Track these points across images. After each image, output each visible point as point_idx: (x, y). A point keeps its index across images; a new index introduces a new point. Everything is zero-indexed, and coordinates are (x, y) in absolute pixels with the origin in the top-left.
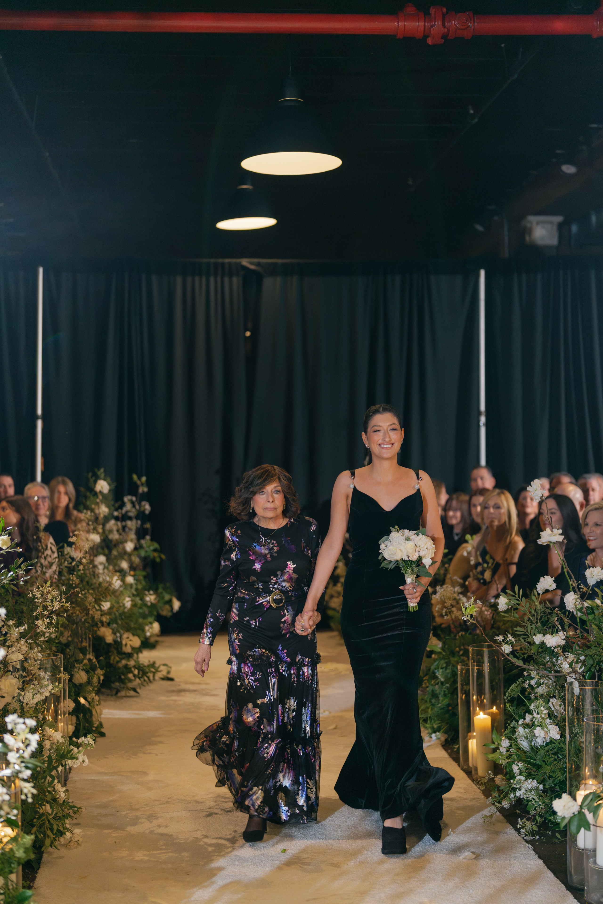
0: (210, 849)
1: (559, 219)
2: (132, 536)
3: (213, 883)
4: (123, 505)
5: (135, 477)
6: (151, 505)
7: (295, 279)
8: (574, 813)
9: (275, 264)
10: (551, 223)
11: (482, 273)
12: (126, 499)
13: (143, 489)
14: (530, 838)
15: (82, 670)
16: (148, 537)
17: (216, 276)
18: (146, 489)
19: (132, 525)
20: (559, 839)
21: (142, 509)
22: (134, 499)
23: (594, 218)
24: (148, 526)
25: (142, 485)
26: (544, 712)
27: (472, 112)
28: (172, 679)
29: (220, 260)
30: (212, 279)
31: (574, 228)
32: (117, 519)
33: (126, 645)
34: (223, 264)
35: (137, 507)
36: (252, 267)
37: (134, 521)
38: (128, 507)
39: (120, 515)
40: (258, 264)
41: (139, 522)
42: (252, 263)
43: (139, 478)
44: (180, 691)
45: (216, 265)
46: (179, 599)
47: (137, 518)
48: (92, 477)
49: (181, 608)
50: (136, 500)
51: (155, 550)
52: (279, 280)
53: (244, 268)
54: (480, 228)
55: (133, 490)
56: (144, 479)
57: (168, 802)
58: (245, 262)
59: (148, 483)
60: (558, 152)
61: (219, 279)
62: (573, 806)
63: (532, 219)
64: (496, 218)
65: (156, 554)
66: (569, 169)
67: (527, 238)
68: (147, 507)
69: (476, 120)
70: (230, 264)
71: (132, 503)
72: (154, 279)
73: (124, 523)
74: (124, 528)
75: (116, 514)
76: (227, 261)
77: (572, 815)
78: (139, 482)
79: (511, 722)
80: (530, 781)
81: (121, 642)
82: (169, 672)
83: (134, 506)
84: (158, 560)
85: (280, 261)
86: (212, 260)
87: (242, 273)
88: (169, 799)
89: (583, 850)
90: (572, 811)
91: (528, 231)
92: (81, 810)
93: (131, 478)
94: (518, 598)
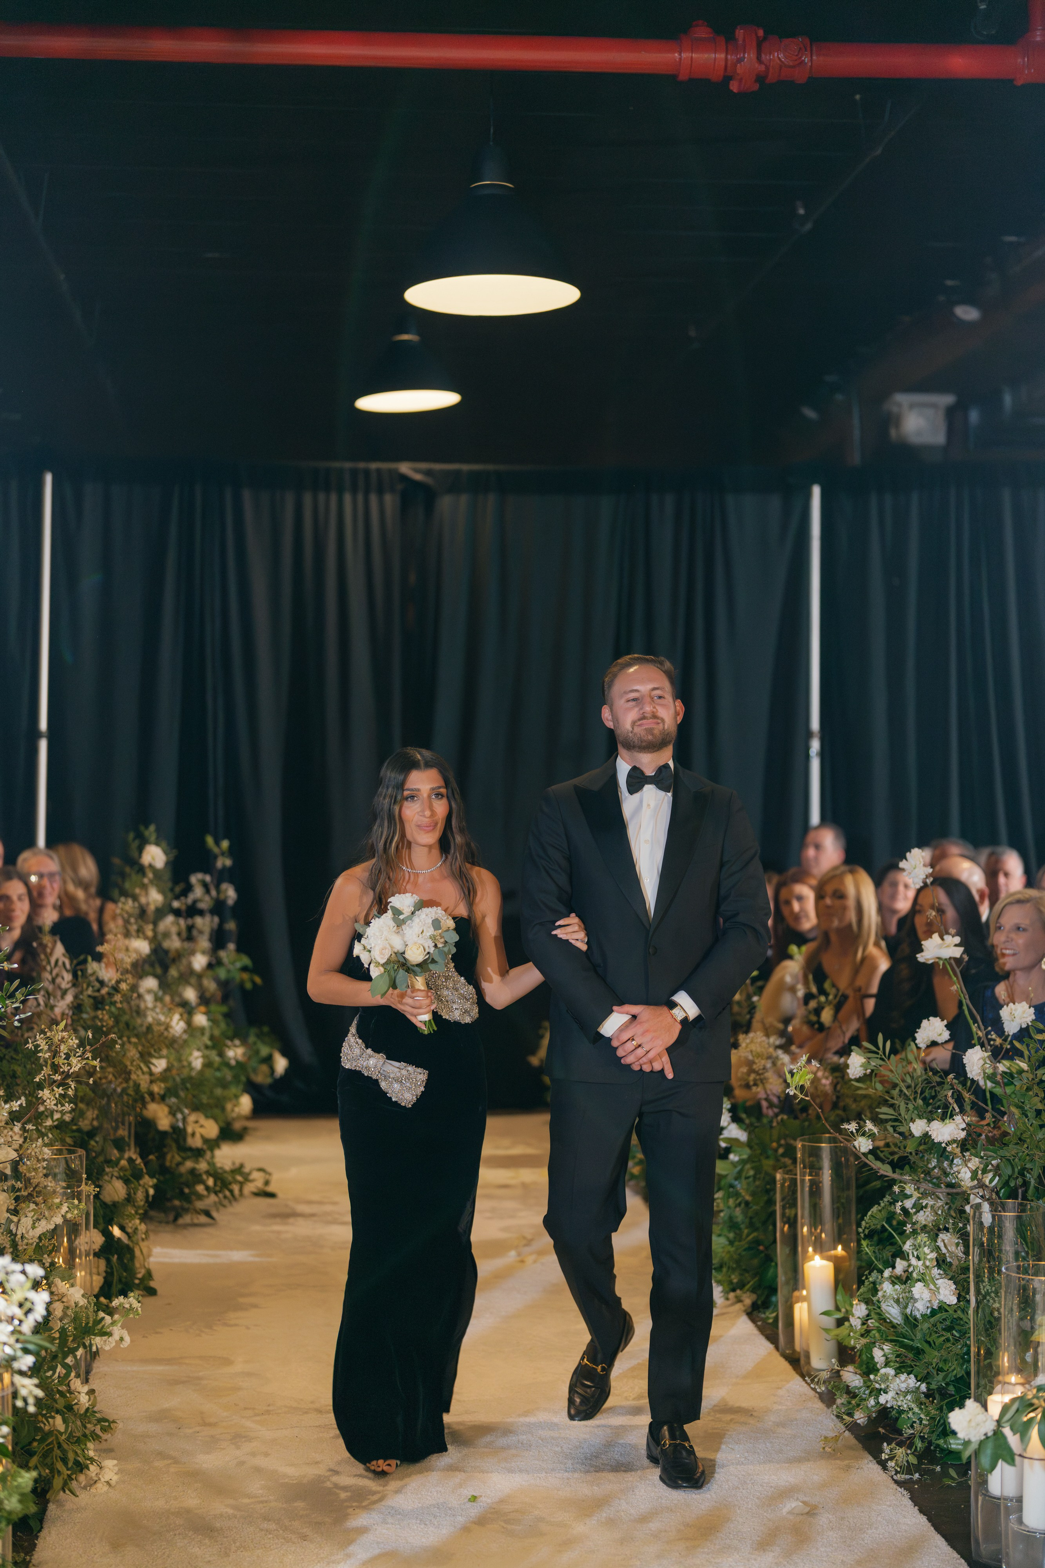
0: (344, 1495)
1: (947, 399)
2: (204, 943)
3: (349, 1556)
4: (189, 888)
5: (210, 840)
6: (237, 890)
7: (492, 499)
8: (986, 1434)
9: (458, 473)
10: (934, 406)
11: (816, 491)
12: (194, 879)
13: (224, 862)
14: (903, 1476)
15: (118, 1178)
16: (231, 946)
17: (354, 491)
18: (228, 862)
19: (204, 924)
20: (953, 1478)
21: (222, 897)
22: (208, 878)
23: (1008, 399)
24: (231, 926)
25: (223, 854)
26: (929, 1257)
27: (801, 211)
28: (272, 1195)
29: (362, 465)
30: (348, 498)
31: (974, 416)
32: (177, 913)
33: (193, 1134)
34: (367, 472)
35: (214, 893)
36: (418, 477)
37: (208, 918)
38: (198, 892)
39: (184, 908)
40: (428, 473)
41: (216, 920)
42: (417, 471)
43: (218, 842)
44: (288, 1215)
45: (354, 472)
46: (284, 1054)
47: (213, 911)
48: (134, 839)
49: (287, 1071)
50: (212, 881)
51: (244, 969)
52: (464, 499)
53: (404, 478)
54: (810, 413)
55: (205, 863)
56: (225, 844)
57: (267, 1412)
58: (404, 468)
59: (231, 852)
60: (949, 283)
61: (360, 497)
62: (985, 1422)
63: (902, 399)
64: (839, 397)
65: (245, 976)
66: (968, 313)
67: (893, 433)
68: (230, 893)
69: (809, 226)
70: (378, 471)
71: (205, 885)
72: (247, 495)
73: (190, 921)
74: (190, 928)
75: (176, 904)
76: (374, 466)
77: (983, 1437)
78: (216, 850)
79: (870, 1274)
80: (903, 1377)
81: (185, 1130)
82: (267, 1183)
83: (208, 891)
84: (248, 986)
85: (465, 467)
86: (348, 465)
87: (400, 487)
88: (269, 1405)
89: (999, 1499)
90: (983, 1431)
91: (895, 420)
92: (115, 1425)
93: (203, 842)
94: (883, 1057)
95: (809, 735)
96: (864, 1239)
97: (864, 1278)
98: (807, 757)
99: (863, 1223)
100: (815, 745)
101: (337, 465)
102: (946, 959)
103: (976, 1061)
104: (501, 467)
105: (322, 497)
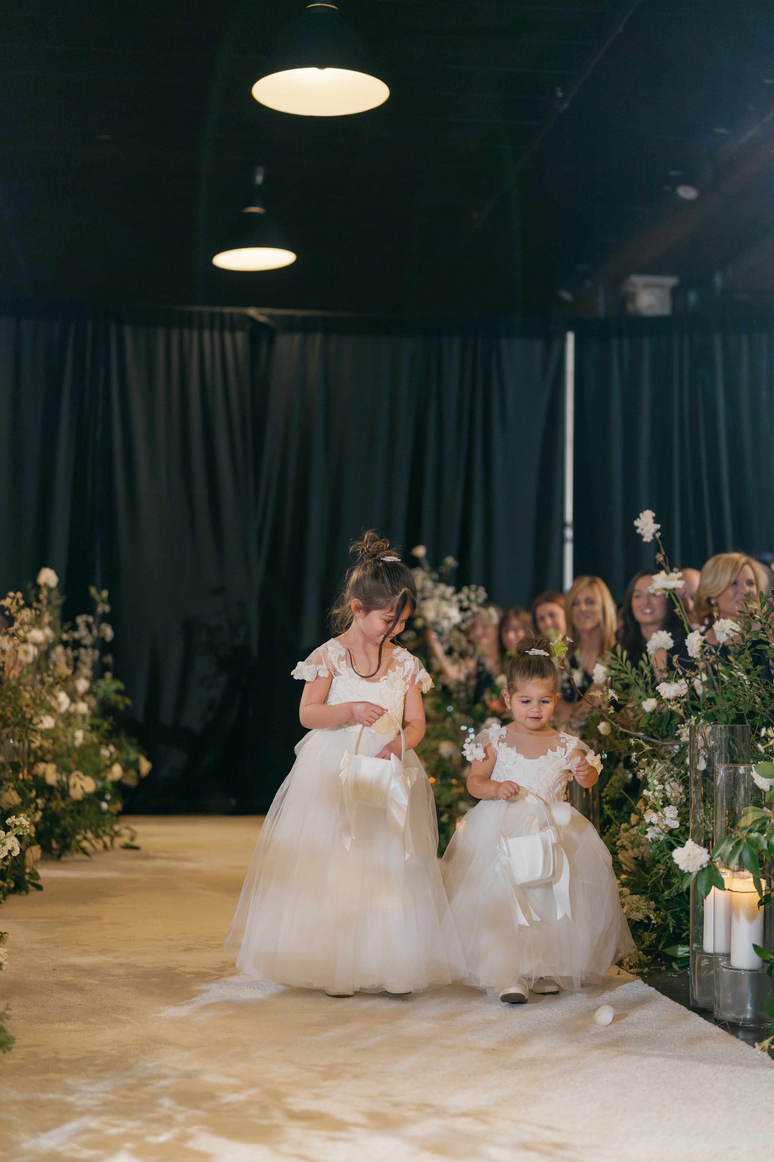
0: (189, 976)
1: (671, 281)
2: (86, 671)
3: (192, 1003)
4: (75, 627)
5: (93, 591)
6: (114, 629)
7: (318, 337)
8: (701, 866)
9: (292, 318)
10: (661, 286)
11: (571, 338)
12: (80, 620)
13: (103, 608)
15: (13, 789)
16: (108, 675)
17: (212, 329)
18: (107, 608)
19: (88, 656)
21: (102, 634)
22: (91, 619)
23: (718, 280)
24: (109, 659)
25: (103, 601)
26: (657, 788)
27: (560, 94)
28: (136, 848)
29: (217, 309)
30: (206, 335)
31: (692, 297)
32: (65, 644)
33: (75, 785)
34: (222, 315)
35: (95, 632)
36: (262, 319)
37: (90, 651)
38: (82, 632)
39: (71, 640)
40: (271, 317)
41: (97, 653)
42: (262, 314)
43: (99, 592)
44: (147, 857)
45: (212, 315)
46: (149, 758)
47: (93, 647)
48: (32, 588)
49: (152, 772)
50: (94, 622)
51: (118, 692)
52: (297, 337)
53: (251, 319)
54: (566, 295)
55: (89, 607)
56: (105, 594)
57: (130, 940)
58: (252, 312)
59: (110, 600)
60: (674, 173)
61: (216, 335)
62: (701, 855)
63: (637, 280)
64: (589, 283)
65: (119, 698)
66: (687, 193)
67: (630, 307)
68: (109, 632)
69: (565, 106)
70: (231, 315)
71: (89, 626)
72: (128, 332)
73: (76, 653)
74: (76, 659)
75: (65, 637)
76: (227, 310)
77: (699, 869)
78: (97, 598)
79: (610, 828)
81: (68, 784)
82: (132, 839)
83: (90, 631)
84: (121, 707)
85: (299, 313)
86: (207, 309)
87: (248, 326)
88: (130, 937)
89: (712, 954)
90: (699, 863)
91: (632, 297)
92: (6, 935)
93: (87, 592)
94: (621, 663)
95: (564, 525)
96: (606, 804)
97: (605, 830)
98: (562, 541)
99: (605, 789)
100: (569, 533)
101: (197, 309)
102: (671, 590)
103: (695, 642)
104: (327, 314)
105: (186, 333)
